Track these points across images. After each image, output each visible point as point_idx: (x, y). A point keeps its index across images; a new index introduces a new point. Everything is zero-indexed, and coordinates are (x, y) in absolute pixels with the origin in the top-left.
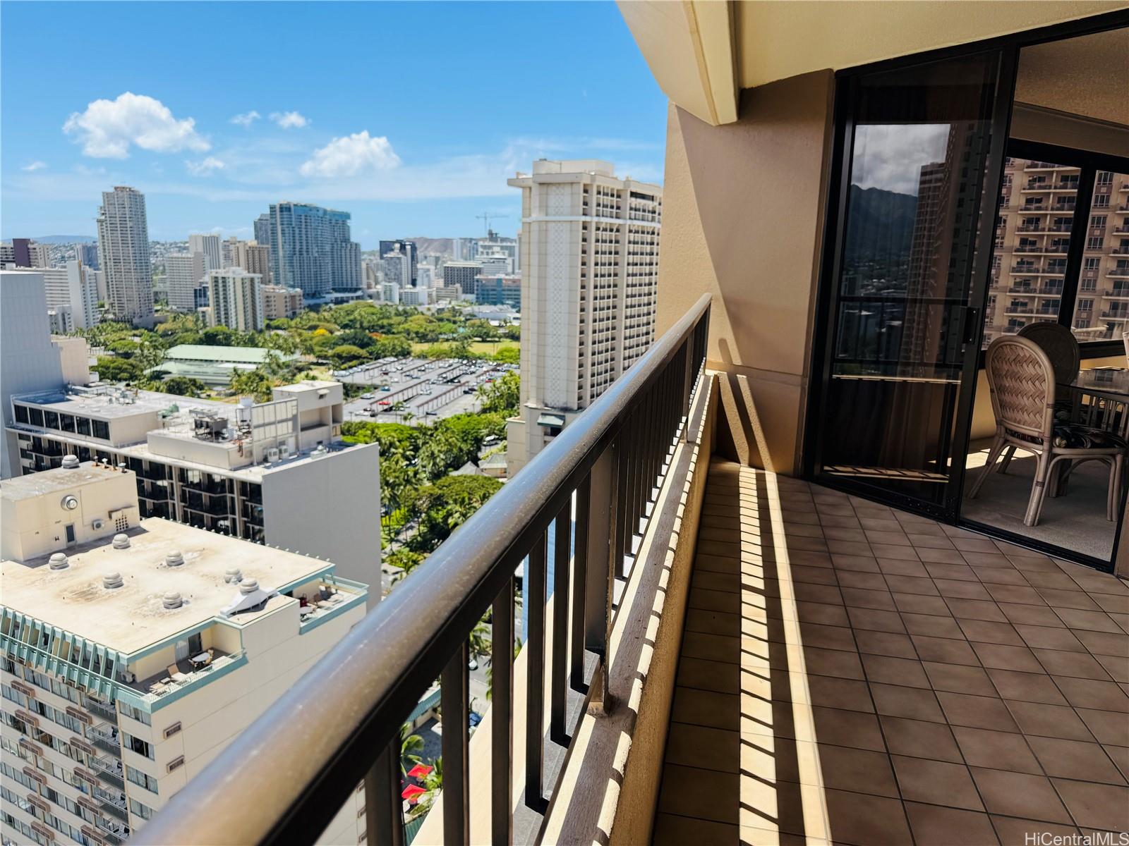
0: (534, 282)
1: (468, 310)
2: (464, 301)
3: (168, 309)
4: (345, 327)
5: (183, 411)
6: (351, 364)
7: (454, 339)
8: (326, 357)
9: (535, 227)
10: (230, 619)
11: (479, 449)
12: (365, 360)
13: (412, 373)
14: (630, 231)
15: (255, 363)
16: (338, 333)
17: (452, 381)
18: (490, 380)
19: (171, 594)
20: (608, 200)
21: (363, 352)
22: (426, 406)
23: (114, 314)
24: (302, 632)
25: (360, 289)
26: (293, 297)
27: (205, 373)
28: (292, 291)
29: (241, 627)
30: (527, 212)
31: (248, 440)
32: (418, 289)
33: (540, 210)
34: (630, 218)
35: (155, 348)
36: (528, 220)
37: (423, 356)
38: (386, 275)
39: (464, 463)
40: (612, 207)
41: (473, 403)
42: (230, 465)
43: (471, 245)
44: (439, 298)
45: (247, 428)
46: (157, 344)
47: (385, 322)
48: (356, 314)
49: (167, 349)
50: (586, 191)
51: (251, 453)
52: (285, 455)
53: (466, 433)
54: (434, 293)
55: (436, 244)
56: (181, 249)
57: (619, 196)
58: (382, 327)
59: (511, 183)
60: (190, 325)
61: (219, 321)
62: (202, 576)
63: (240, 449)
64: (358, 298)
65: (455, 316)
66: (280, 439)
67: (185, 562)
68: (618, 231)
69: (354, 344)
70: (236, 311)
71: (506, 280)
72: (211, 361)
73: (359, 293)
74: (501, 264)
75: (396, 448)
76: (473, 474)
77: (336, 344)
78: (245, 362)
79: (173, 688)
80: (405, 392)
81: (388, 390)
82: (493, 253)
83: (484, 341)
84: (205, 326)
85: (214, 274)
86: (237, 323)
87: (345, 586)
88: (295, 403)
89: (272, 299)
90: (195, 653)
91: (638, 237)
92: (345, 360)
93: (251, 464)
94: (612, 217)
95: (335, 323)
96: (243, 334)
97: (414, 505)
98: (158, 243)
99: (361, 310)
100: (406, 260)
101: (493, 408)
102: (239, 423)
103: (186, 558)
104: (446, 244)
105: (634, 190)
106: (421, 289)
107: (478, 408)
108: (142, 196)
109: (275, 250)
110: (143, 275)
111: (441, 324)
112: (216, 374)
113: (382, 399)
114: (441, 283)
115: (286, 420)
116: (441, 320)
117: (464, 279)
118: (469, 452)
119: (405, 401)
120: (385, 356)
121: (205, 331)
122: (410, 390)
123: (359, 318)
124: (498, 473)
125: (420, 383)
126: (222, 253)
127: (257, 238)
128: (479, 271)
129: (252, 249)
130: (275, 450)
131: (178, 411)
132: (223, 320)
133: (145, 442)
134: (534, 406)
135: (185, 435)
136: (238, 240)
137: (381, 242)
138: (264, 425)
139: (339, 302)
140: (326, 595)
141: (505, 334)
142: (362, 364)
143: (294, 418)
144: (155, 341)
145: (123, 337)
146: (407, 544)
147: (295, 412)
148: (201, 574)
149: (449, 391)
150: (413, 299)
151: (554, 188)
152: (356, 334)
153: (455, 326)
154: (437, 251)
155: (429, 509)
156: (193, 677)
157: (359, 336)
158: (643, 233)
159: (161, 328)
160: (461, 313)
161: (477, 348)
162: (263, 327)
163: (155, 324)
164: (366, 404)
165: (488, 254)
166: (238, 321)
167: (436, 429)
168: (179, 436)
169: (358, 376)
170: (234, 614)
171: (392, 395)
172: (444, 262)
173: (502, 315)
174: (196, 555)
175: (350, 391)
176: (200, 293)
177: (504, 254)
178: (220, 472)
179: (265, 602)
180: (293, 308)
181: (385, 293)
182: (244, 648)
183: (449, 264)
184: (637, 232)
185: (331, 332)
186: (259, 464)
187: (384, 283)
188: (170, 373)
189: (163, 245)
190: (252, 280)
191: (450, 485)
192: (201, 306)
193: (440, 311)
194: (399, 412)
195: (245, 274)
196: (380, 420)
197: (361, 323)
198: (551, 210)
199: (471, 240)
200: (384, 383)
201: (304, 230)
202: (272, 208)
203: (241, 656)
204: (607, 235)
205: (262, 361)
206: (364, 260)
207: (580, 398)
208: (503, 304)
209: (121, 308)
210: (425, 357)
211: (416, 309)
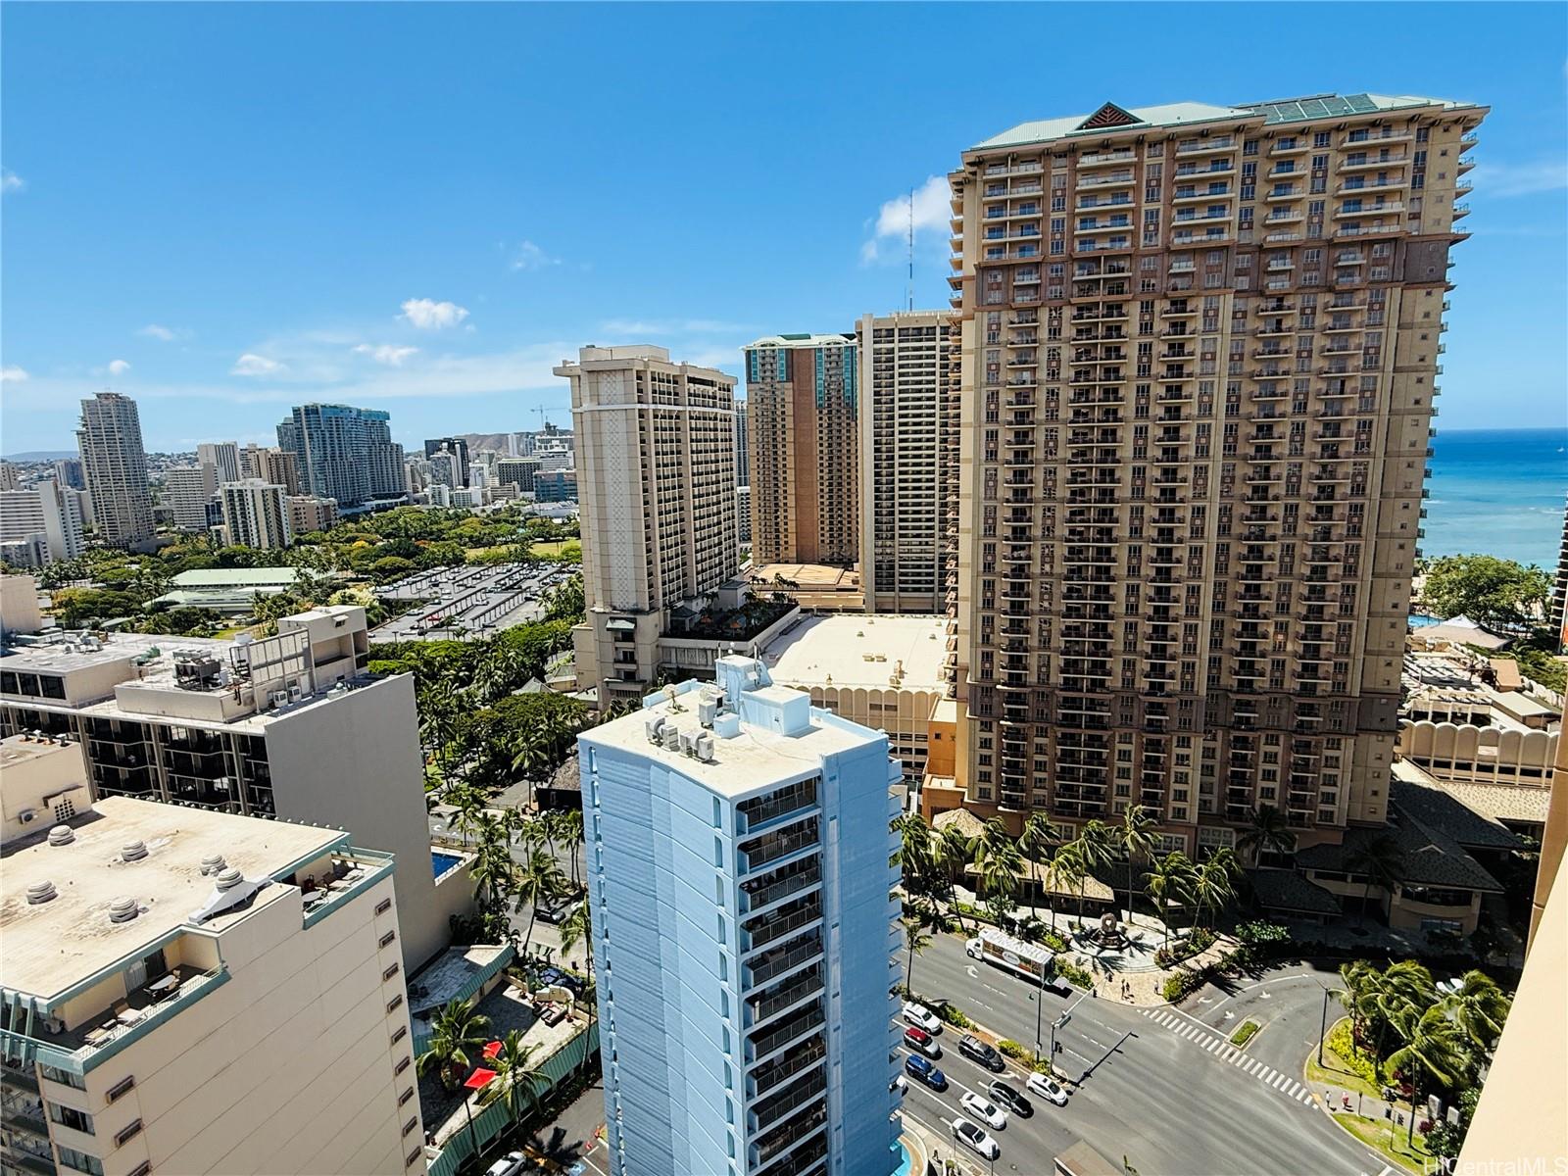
0: (591, 476)
1: (528, 508)
2: (523, 499)
3: (175, 529)
4: (388, 536)
5: (166, 655)
6: (395, 577)
7: (513, 541)
8: (366, 572)
9: (587, 417)
10: (202, 927)
11: (545, 661)
12: (412, 572)
13: (465, 582)
14: (691, 418)
15: (282, 584)
16: (380, 544)
17: (511, 587)
18: (555, 583)
19: (122, 902)
20: (664, 386)
21: (409, 563)
22: (482, 618)
23: (106, 540)
24: (306, 925)
25: (404, 494)
26: (326, 507)
27: (221, 601)
28: (325, 501)
29: (217, 935)
30: (577, 402)
31: (247, 684)
32: (471, 489)
33: (591, 400)
34: (690, 405)
35: (157, 576)
36: (579, 410)
37: (478, 562)
38: (434, 476)
39: (528, 680)
40: (669, 394)
41: (535, 611)
42: (224, 717)
43: (527, 439)
44: (495, 498)
45: (245, 671)
46: (158, 571)
47: (435, 528)
48: (401, 521)
49: (172, 576)
50: (639, 378)
51: (252, 699)
52: (296, 698)
53: (528, 645)
54: (489, 493)
55: (490, 440)
56: (192, 461)
57: (676, 382)
58: (432, 533)
59: (557, 372)
60: (203, 546)
61: (238, 539)
62: (171, 870)
63: (237, 695)
64: (402, 503)
65: (513, 516)
66: (288, 678)
67: (150, 853)
68: (678, 417)
69: (399, 555)
70: (257, 529)
71: (568, 474)
72: (229, 585)
73: (404, 498)
74: (562, 457)
75: (448, 670)
76: (538, 691)
77: (378, 556)
78: (270, 585)
79: (121, 1032)
80: (458, 604)
81: (439, 603)
82: (552, 447)
83: (547, 541)
84: (220, 546)
85: (228, 488)
86: (259, 541)
87: (365, 857)
88: (305, 635)
89: (302, 511)
90: (154, 978)
91: (700, 424)
92: (386, 574)
93: (254, 713)
94: (670, 404)
95: (377, 532)
96: (267, 552)
97: (471, 733)
98: (163, 456)
99: (407, 517)
100: (455, 461)
101: (559, 614)
102: (237, 665)
103: (149, 847)
104: (501, 440)
105: (691, 376)
106: (475, 491)
107: (542, 616)
108: (133, 403)
109: (302, 456)
110: (140, 492)
111: (498, 526)
112: (234, 601)
113: (431, 615)
114: (497, 482)
115: (296, 656)
116: (498, 521)
117: (521, 476)
118: (534, 667)
119: (458, 614)
120: (436, 566)
121: (219, 552)
122: (464, 601)
123: (403, 525)
124: (568, 687)
125: (475, 593)
126: (239, 463)
127: (281, 444)
128: (538, 466)
129: (276, 457)
130: (282, 692)
131: (159, 655)
132: (242, 539)
133: (113, 697)
134: (602, 610)
135: (165, 685)
136: (259, 447)
137: (426, 442)
138: (267, 664)
139: (379, 509)
140: (341, 872)
141: (569, 532)
142: (408, 576)
143: (306, 653)
144: (158, 567)
145: (117, 565)
146: (465, 778)
147: (306, 645)
148: (170, 867)
149: (508, 599)
150: (467, 501)
151: (605, 376)
152: (400, 542)
153: (513, 527)
154: (491, 448)
155: (489, 735)
156: (150, 1012)
157: (403, 545)
158: (705, 419)
159: (166, 552)
160: (520, 512)
161: (539, 549)
162: (292, 542)
163: (159, 549)
164: (412, 621)
165: (546, 448)
166: (261, 538)
167: (495, 641)
168: (157, 687)
169: (404, 591)
170: (208, 918)
171: (443, 609)
172: (499, 459)
173: (566, 512)
174: (166, 840)
175: (392, 609)
176: (213, 510)
177: (564, 447)
178: (214, 726)
179: (254, 895)
180: (328, 519)
181: (433, 496)
182: (223, 962)
183: (504, 461)
184: (698, 418)
185: (373, 543)
186: (263, 712)
187: (431, 486)
188: (178, 603)
189: (169, 457)
190: (275, 491)
191: (511, 707)
192: (215, 524)
193: (496, 511)
194: (450, 628)
195: (266, 485)
196: (430, 639)
197: (407, 530)
198: (603, 399)
199: (528, 433)
200: (434, 596)
201: (335, 434)
202: (296, 411)
203: (219, 972)
204: (666, 423)
205: (292, 581)
206: (407, 462)
207: (651, 598)
208: (566, 500)
209: (114, 533)
210: (480, 564)
211: (469, 511)
